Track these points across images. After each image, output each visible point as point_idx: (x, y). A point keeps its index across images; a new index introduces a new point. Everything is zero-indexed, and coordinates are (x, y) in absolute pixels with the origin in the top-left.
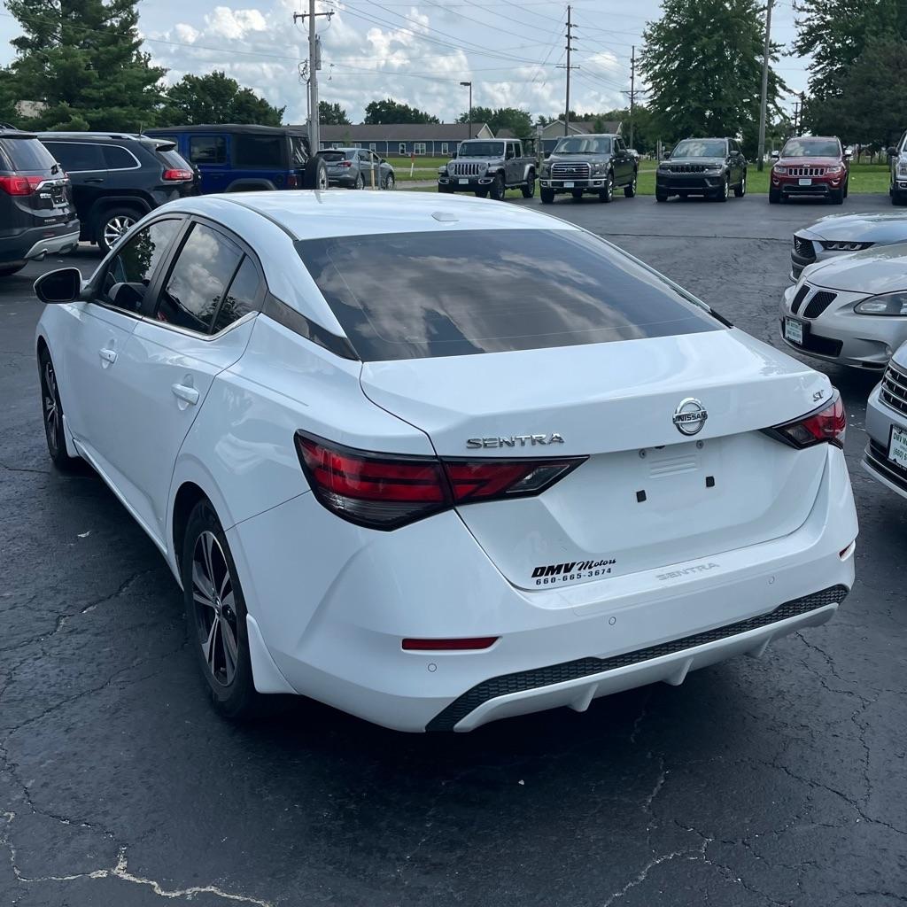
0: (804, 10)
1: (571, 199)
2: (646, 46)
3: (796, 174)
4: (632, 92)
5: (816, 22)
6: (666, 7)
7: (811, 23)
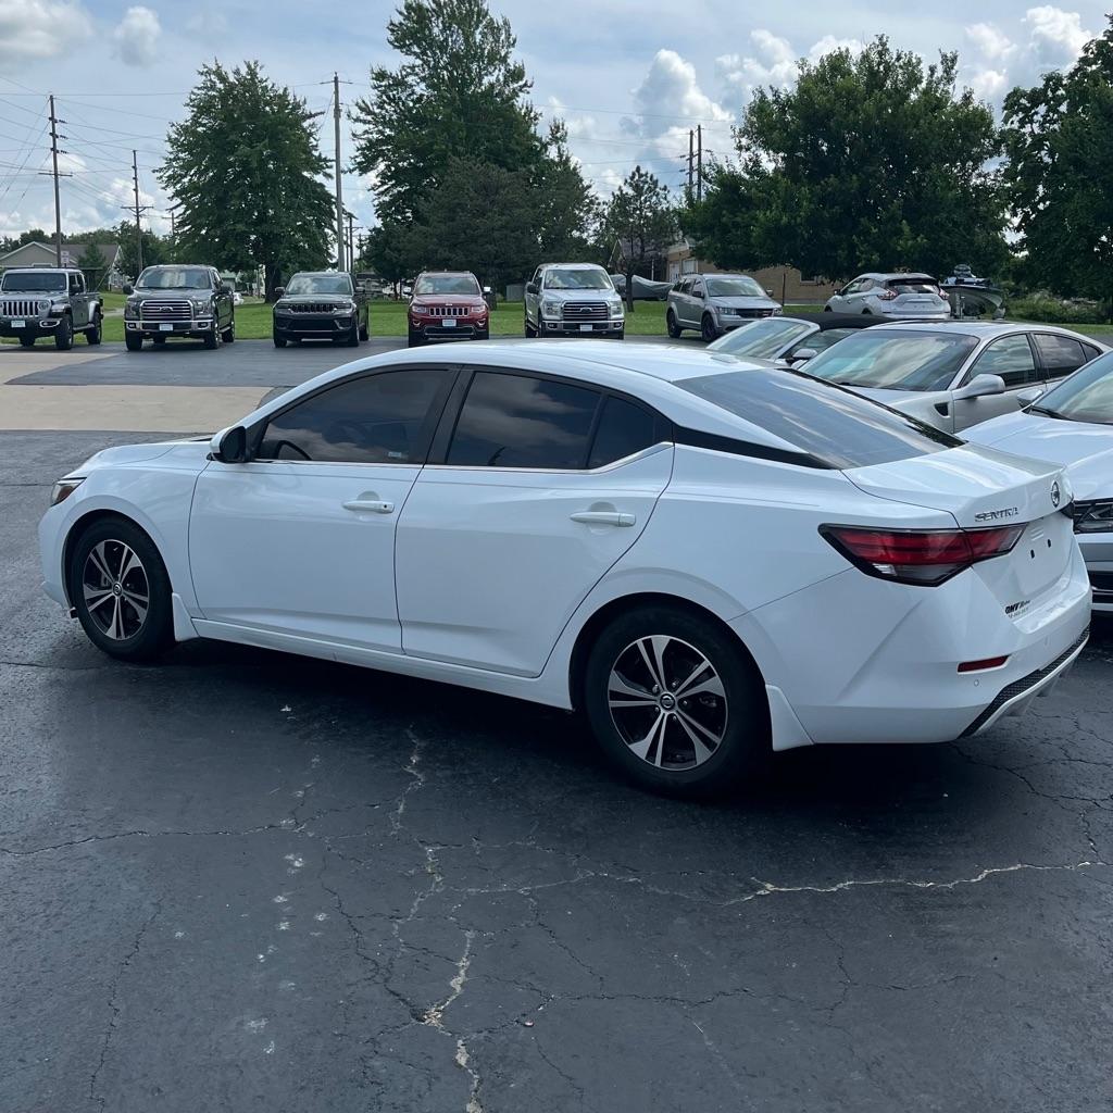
0: (361, 121)
1: (153, 346)
2: (171, 153)
3: (438, 313)
4: (137, 208)
5: (375, 136)
6: (193, 106)
7: (370, 136)
